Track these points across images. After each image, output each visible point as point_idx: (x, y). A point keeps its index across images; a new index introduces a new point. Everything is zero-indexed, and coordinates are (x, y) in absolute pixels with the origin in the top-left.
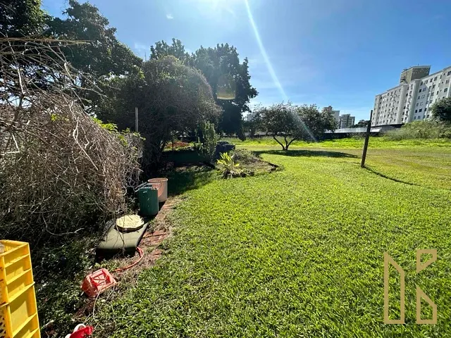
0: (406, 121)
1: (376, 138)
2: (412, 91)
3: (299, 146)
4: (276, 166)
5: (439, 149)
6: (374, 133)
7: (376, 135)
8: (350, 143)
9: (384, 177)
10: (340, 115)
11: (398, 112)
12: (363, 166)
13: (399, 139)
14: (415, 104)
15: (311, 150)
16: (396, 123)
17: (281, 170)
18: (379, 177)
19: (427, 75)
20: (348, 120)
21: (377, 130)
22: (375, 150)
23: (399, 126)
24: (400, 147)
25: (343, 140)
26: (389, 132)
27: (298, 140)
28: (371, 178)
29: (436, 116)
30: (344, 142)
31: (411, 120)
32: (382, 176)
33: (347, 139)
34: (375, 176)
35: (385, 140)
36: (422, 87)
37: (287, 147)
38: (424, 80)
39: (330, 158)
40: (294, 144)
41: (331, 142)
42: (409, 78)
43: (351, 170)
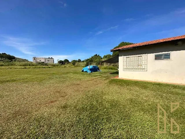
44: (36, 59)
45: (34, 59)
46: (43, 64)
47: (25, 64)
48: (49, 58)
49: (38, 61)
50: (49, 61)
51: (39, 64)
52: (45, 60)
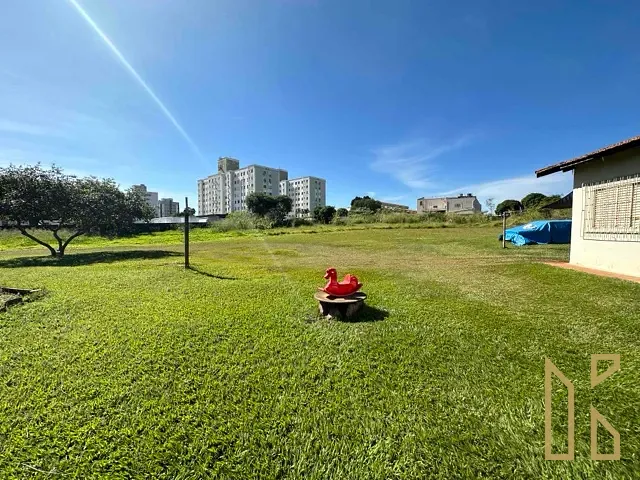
0: (229, 212)
1: (205, 230)
2: (229, 181)
3: (91, 246)
4: (23, 293)
5: (255, 239)
6: (201, 223)
7: (203, 226)
8: (176, 237)
9: (211, 276)
10: (160, 198)
11: (221, 201)
12: (187, 265)
13: (225, 230)
14: (234, 195)
15: (115, 251)
16: (221, 213)
17: (37, 298)
18: (205, 277)
19: (237, 168)
20: (170, 206)
21: (204, 221)
22: (205, 244)
23: (223, 216)
24: (227, 239)
25: (166, 232)
26: (215, 222)
27: (90, 235)
28: (196, 280)
29: (249, 208)
30: (168, 235)
31: (233, 212)
32: (208, 275)
33: (171, 232)
34: (201, 276)
35: (213, 232)
36: (236, 180)
37: (62, 249)
38: (236, 173)
39: (147, 261)
40: (78, 242)
41: (150, 237)
42: (225, 168)
43: (173, 274)
44: (424, 203)
45: (421, 203)
46: (440, 215)
47: (403, 218)
48: (461, 197)
49: (430, 208)
50: (458, 206)
51: (431, 215)
52: (448, 204)
